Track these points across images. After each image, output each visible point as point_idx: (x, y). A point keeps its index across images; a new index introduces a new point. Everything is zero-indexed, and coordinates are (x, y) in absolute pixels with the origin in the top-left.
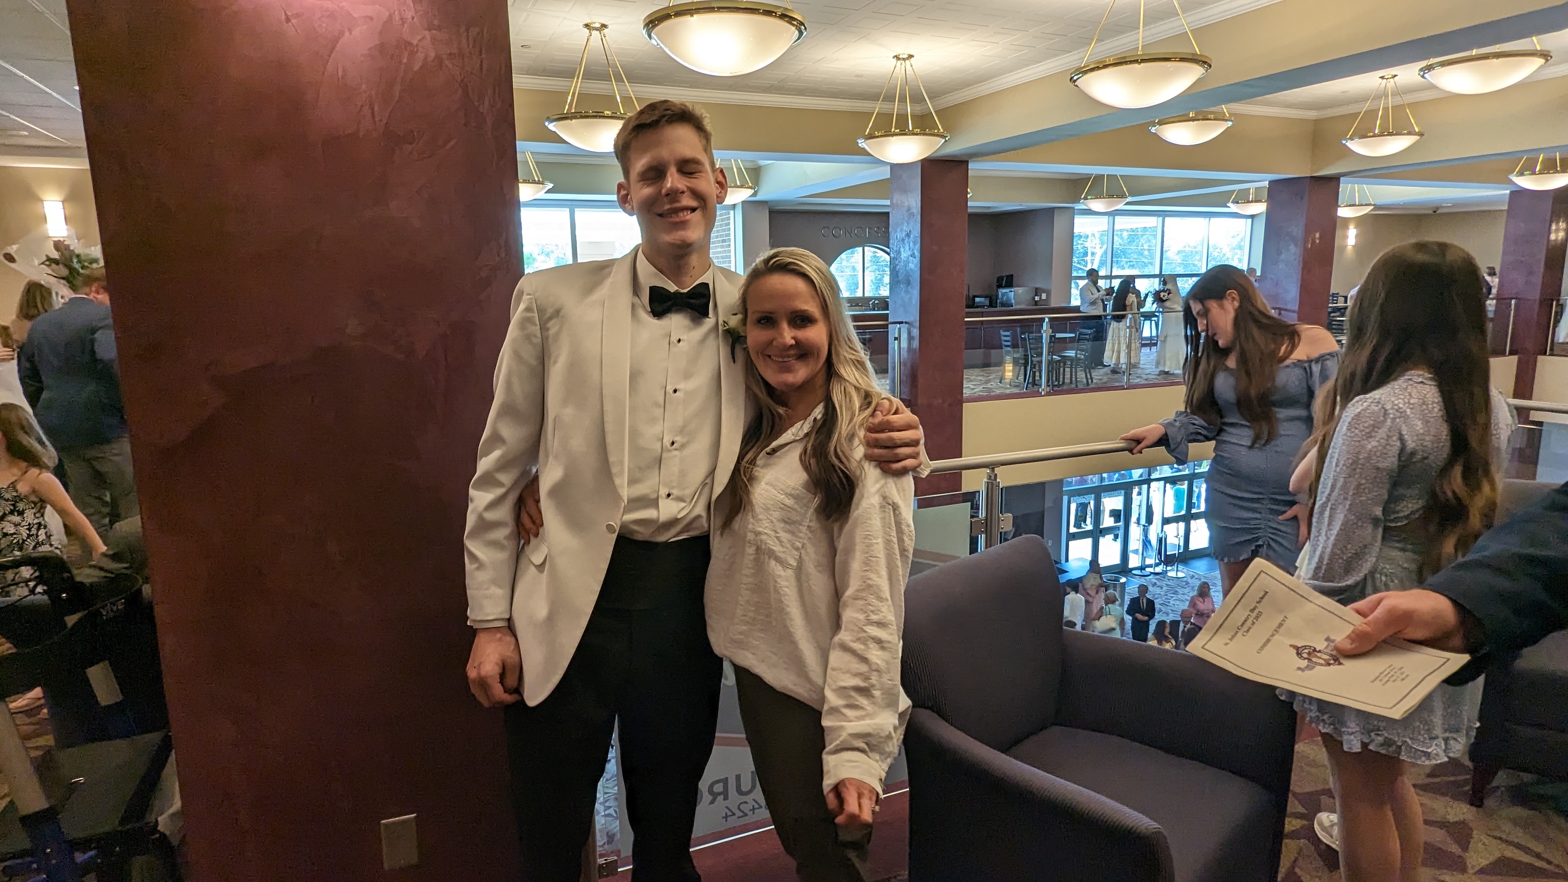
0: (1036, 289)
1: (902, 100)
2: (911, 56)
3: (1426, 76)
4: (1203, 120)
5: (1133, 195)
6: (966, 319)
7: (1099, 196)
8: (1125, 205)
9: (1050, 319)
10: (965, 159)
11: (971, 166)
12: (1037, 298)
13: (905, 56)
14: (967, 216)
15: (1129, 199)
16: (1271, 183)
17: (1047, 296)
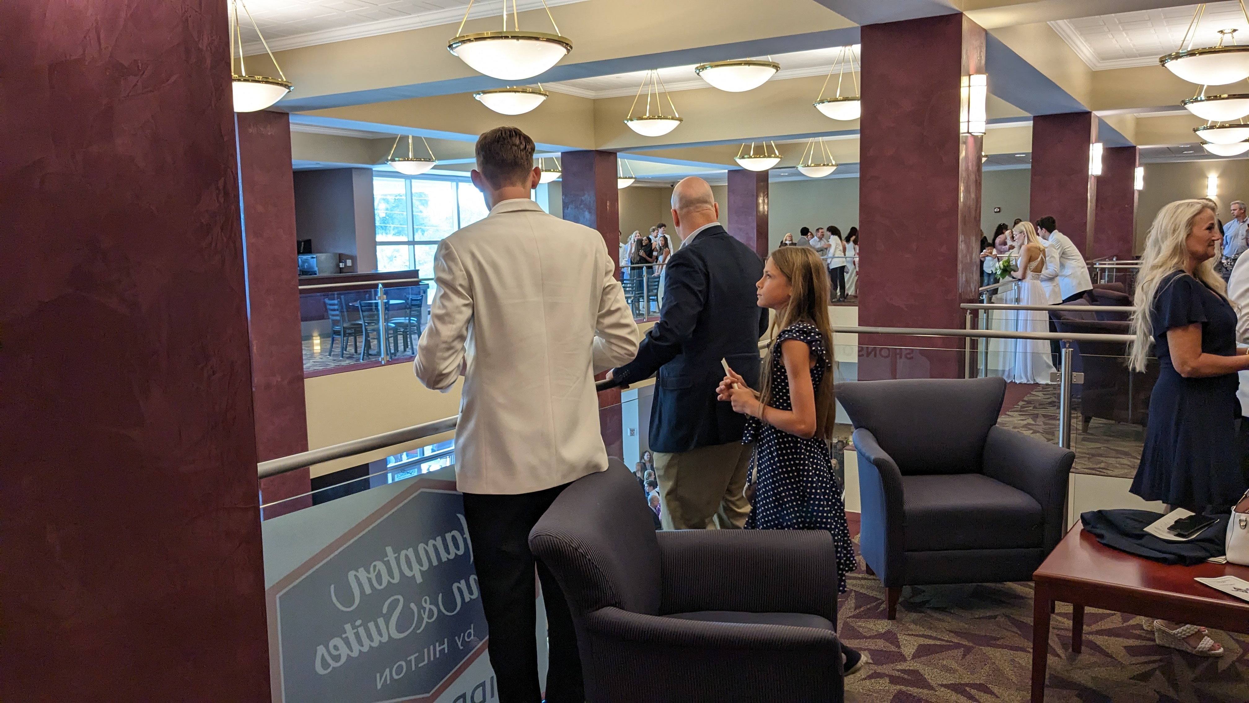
0: (340, 255)
3: (700, 73)
4: (522, 92)
5: (439, 160)
6: (300, 287)
7: (406, 159)
8: (433, 168)
9: (383, 284)
10: (284, 111)
11: (292, 119)
12: (342, 265)
14: (292, 173)
15: (436, 163)
16: (562, 153)
17: (353, 263)
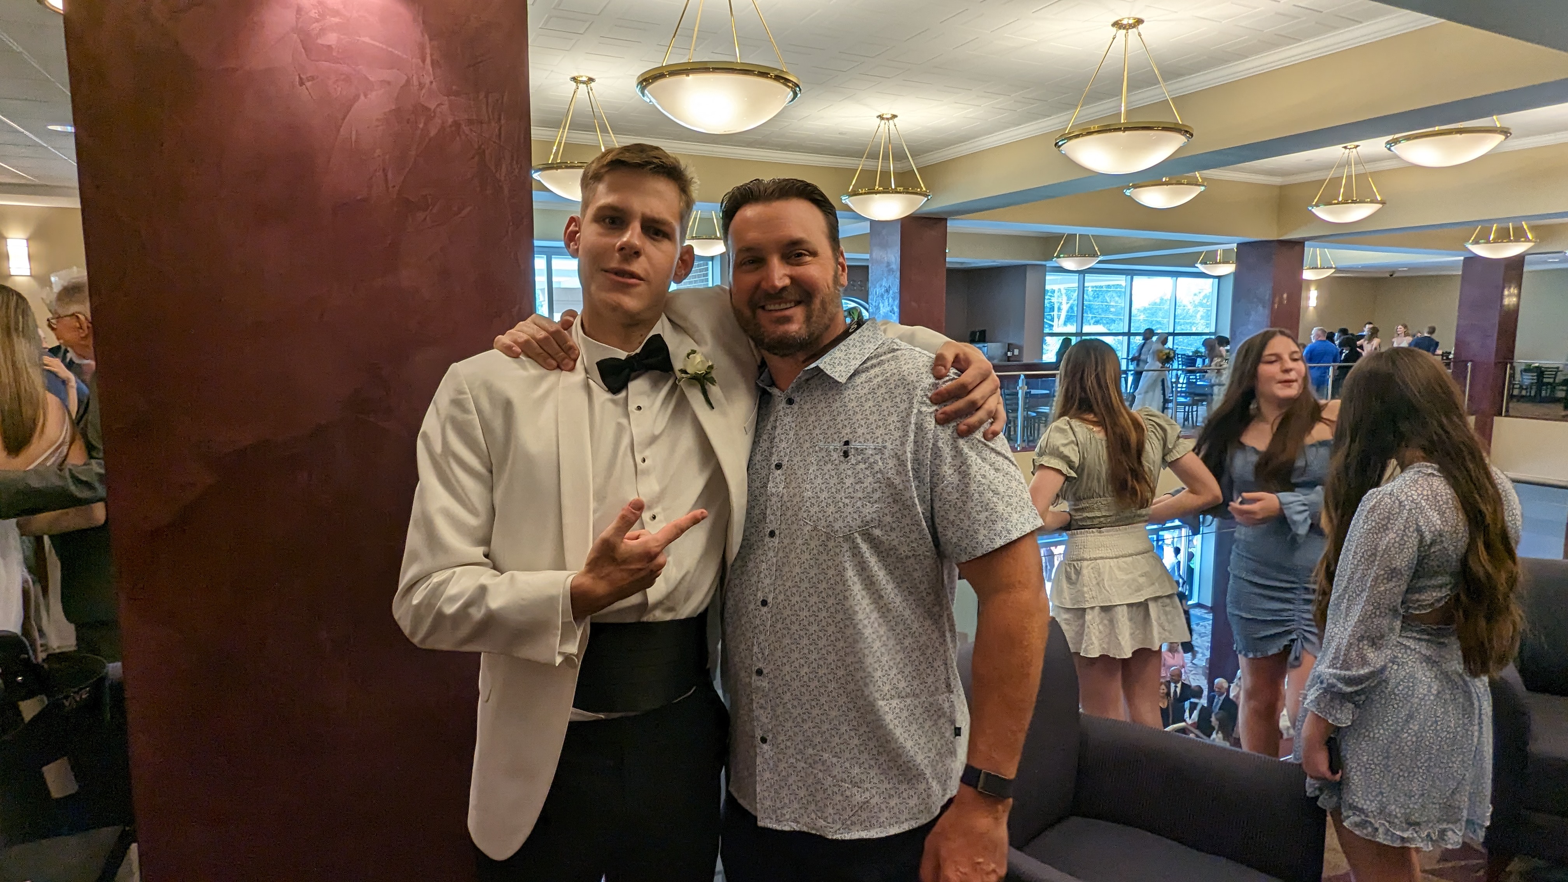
0: (1009, 345)
1: (886, 157)
2: (894, 116)
3: (1392, 148)
4: (1176, 184)
5: (1104, 254)
7: (1071, 255)
9: (1026, 376)
10: (944, 216)
11: (949, 223)
12: (1009, 354)
13: (889, 116)
14: (945, 273)
15: (1101, 258)
16: (1239, 245)
17: (1019, 352)
